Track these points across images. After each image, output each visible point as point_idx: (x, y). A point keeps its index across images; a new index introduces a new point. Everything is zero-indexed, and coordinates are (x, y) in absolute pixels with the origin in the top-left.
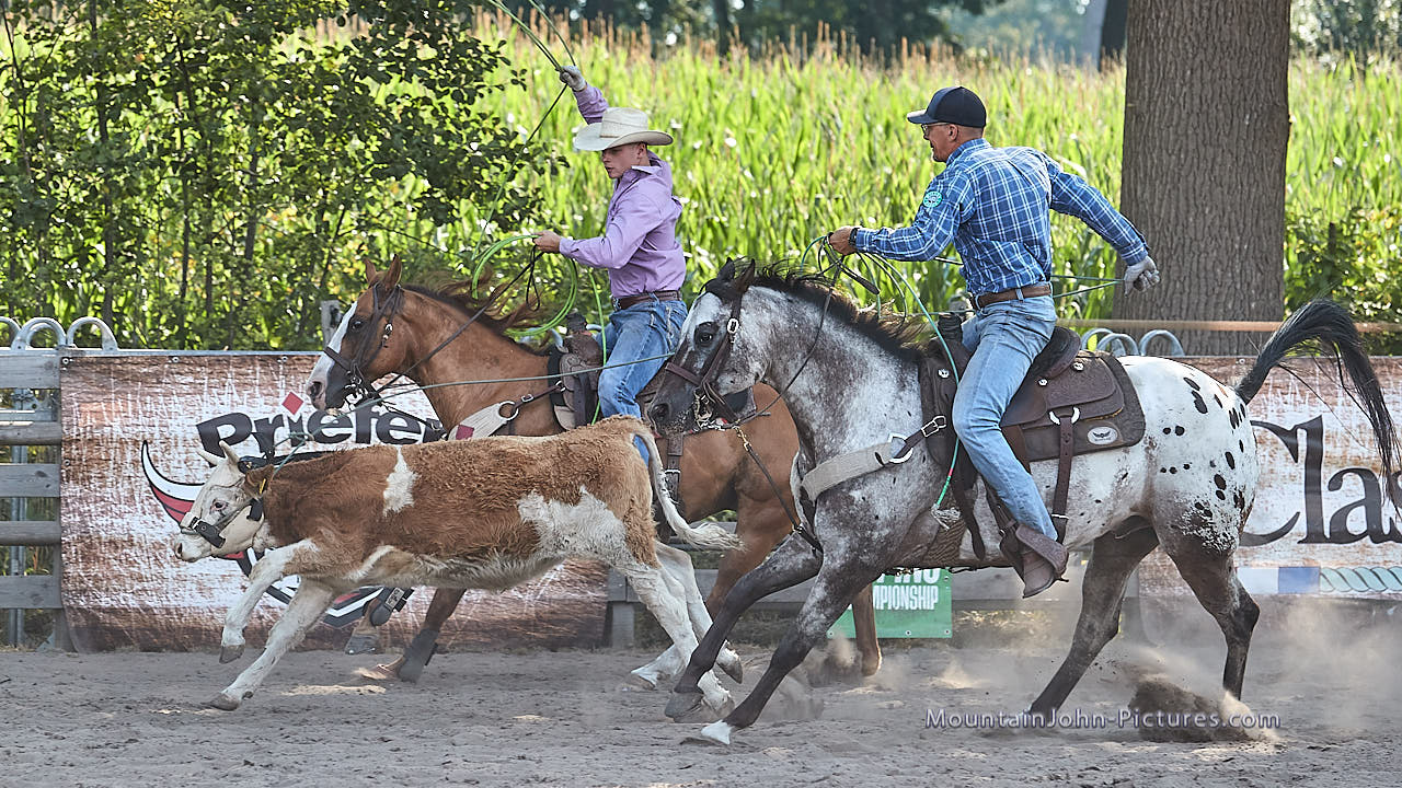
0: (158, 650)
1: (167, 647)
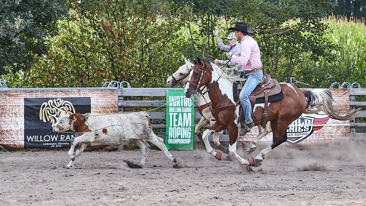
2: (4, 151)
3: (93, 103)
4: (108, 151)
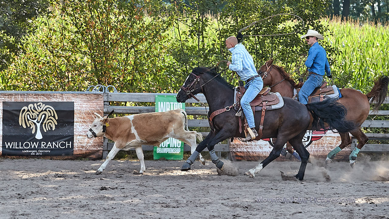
0: (250, 161)
1: (252, 160)
3: (76, 108)
4: (92, 160)
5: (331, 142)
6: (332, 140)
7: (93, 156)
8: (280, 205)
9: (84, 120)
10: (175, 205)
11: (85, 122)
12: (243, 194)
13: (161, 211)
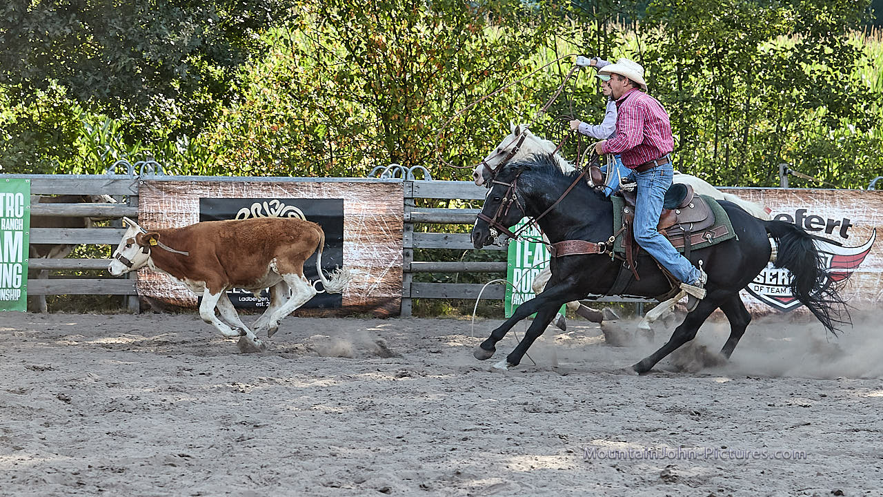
2: (155, 313)
3: (350, 209)
4: (380, 318)
5: (869, 284)
6: (871, 281)
7: (383, 311)
8: (766, 409)
9: (364, 236)
10: (551, 407)
11: (365, 240)
12: (690, 388)
13: (523, 420)
